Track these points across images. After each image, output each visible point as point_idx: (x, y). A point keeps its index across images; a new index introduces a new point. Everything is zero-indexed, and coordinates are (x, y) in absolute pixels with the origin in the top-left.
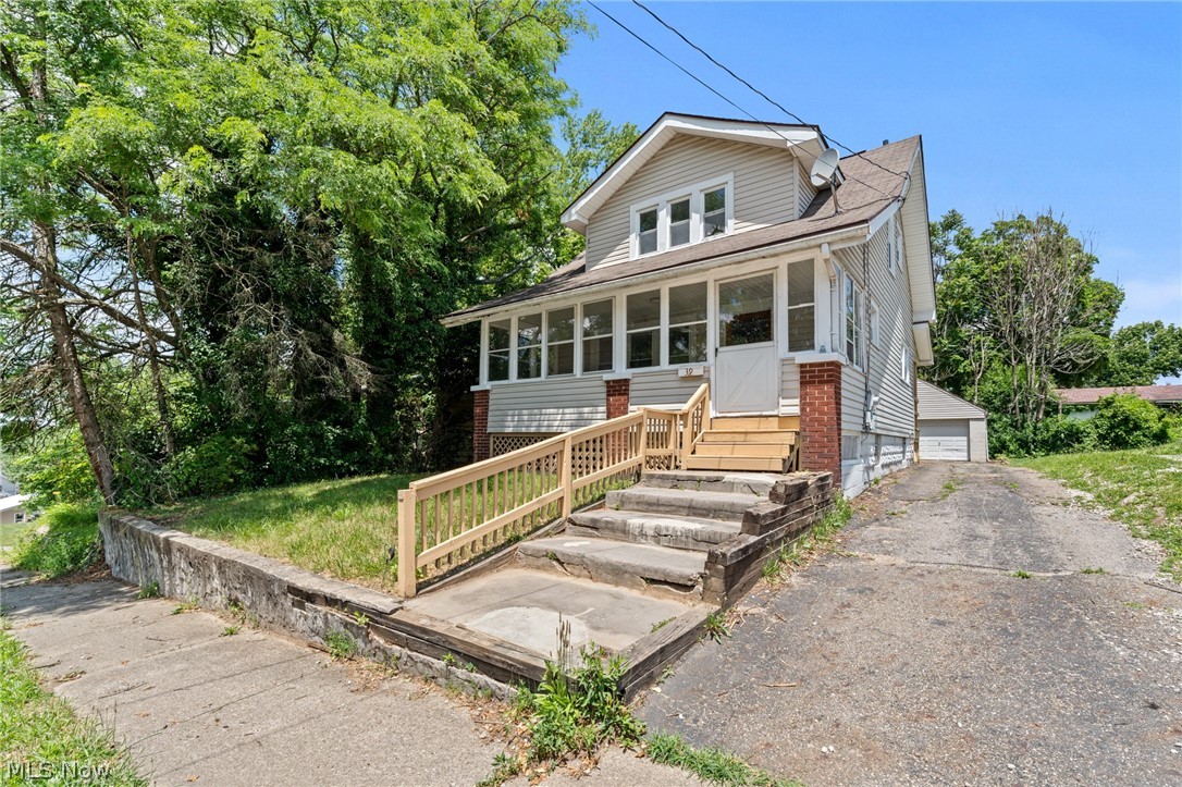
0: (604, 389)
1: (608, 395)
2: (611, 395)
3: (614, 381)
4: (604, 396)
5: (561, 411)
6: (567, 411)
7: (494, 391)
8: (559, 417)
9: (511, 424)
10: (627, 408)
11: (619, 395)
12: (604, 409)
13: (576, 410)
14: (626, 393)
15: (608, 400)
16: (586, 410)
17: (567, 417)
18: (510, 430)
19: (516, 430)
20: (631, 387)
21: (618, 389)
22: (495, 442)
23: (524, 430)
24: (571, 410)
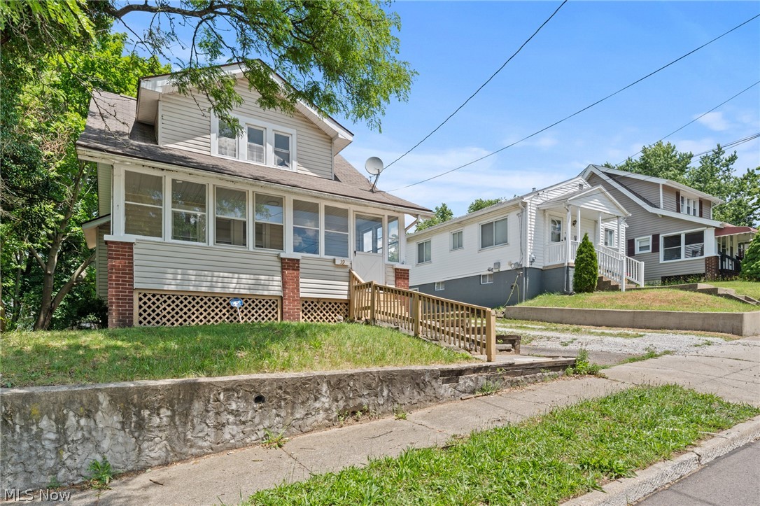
0: (280, 265)
1: (282, 269)
2: (287, 269)
3: (289, 259)
4: (279, 269)
5: (236, 276)
6: (244, 276)
7: (138, 245)
8: (235, 281)
9: (173, 282)
10: (298, 280)
11: (293, 270)
12: (279, 278)
13: (252, 277)
14: (298, 269)
15: (283, 273)
16: (263, 277)
17: (244, 281)
18: (173, 288)
19: (180, 288)
20: (301, 266)
21: (290, 266)
22: (140, 299)
23: (191, 289)
24: (248, 276)
